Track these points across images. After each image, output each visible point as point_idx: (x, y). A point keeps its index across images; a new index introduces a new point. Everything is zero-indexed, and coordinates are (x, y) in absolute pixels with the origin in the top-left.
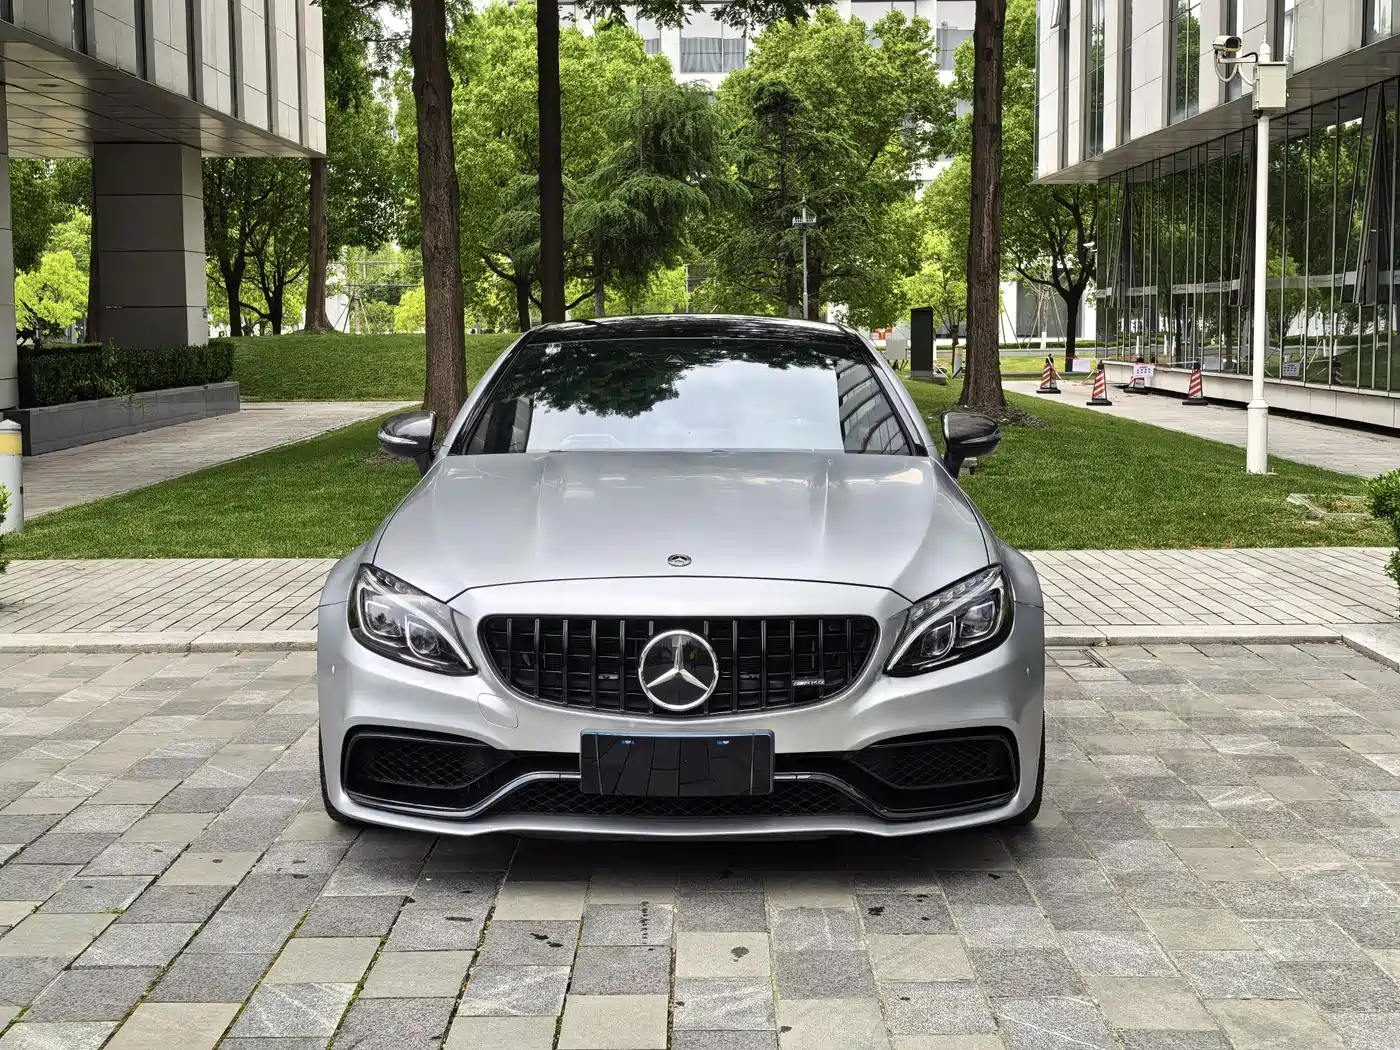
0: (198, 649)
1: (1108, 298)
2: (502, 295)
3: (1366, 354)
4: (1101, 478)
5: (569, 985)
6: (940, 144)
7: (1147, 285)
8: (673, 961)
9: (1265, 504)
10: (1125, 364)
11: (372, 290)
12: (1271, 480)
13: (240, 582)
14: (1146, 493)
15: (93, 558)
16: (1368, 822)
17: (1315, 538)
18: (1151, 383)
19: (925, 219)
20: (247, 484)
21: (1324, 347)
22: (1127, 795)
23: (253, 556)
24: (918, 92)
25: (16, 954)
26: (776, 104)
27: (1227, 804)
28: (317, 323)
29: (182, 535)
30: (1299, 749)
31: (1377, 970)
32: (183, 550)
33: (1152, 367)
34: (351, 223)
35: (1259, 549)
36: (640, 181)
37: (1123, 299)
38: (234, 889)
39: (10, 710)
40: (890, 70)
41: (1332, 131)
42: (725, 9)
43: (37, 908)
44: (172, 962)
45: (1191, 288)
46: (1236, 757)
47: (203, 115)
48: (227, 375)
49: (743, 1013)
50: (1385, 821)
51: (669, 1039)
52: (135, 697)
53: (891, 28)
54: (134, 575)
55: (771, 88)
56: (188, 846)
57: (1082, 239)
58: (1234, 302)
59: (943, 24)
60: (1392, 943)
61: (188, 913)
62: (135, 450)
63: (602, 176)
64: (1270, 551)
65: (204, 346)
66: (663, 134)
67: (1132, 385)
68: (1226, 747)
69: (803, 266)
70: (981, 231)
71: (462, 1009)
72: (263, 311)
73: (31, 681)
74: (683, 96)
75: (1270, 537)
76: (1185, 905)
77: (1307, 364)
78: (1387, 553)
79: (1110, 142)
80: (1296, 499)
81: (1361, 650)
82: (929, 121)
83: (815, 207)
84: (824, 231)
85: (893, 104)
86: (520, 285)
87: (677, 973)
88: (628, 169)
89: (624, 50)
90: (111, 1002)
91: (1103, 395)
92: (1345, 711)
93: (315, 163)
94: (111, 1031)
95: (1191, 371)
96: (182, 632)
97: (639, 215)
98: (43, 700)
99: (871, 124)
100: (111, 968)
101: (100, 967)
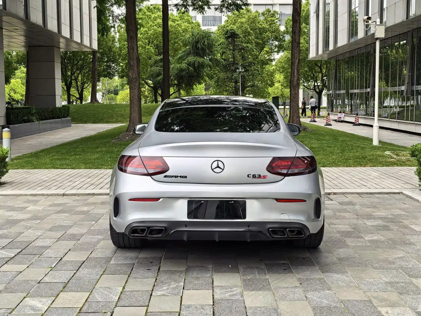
0: (67, 195)
1: (331, 94)
2: (149, 92)
3: (407, 111)
4: (331, 147)
5: (184, 288)
6: (280, 48)
7: (342, 90)
8: (213, 281)
9: (378, 154)
10: (336, 113)
11: (109, 91)
12: (380, 147)
13: (76, 176)
14: (343, 151)
15: (32, 169)
16: (411, 244)
17: (393, 164)
18: (344, 119)
19: (276, 70)
20: (76, 148)
21: (395, 109)
22: (341, 236)
23: (80, 169)
24: (274, 32)
25: (24, 279)
26: (232, 35)
27: (370, 239)
28: (94, 100)
29: (59, 162)
30: (391, 224)
31: (414, 284)
32: (59, 167)
33: (344, 114)
34: (104, 70)
35: (377, 167)
36: (191, 59)
37: (335, 94)
38: (84, 261)
39: (13, 212)
40: (266, 26)
41: (397, 45)
42: (218, 8)
43: (28, 267)
44: (68, 282)
45: (356, 91)
46: (372, 226)
47: (61, 38)
48: (68, 116)
49: (234, 295)
50: (416, 243)
51: (213, 302)
52: (50, 208)
53: (267, 13)
54: (45, 174)
55: (230, 31)
56: (70, 250)
57: (322, 77)
58: (368, 95)
59: (281, 12)
60: (418, 277)
61: (71, 268)
62: (41, 138)
63: (180, 57)
64: (380, 168)
65: (61, 107)
66: (198, 44)
67: (338, 120)
68: (370, 223)
69: (240, 84)
70: (294, 73)
71: (153, 294)
72: (77, 97)
73: (18, 204)
74: (204, 33)
75: (380, 164)
76: (358, 266)
77: (390, 114)
78: (415, 168)
79: (331, 47)
80: (387, 153)
81: (407, 196)
82: (277, 41)
83: (243, 66)
84: (246, 73)
85: (267, 36)
86: (155, 89)
87: (214, 284)
88: (188, 54)
89: (187, 19)
90: (52, 292)
91: (329, 123)
92: (403, 213)
93: (94, 52)
94: (53, 300)
95: (355, 116)
96: (61, 190)
97: (191, 68)
98: (22, 209)
99: (260, 42)
100: (51, 283)
101: (48, 283)
